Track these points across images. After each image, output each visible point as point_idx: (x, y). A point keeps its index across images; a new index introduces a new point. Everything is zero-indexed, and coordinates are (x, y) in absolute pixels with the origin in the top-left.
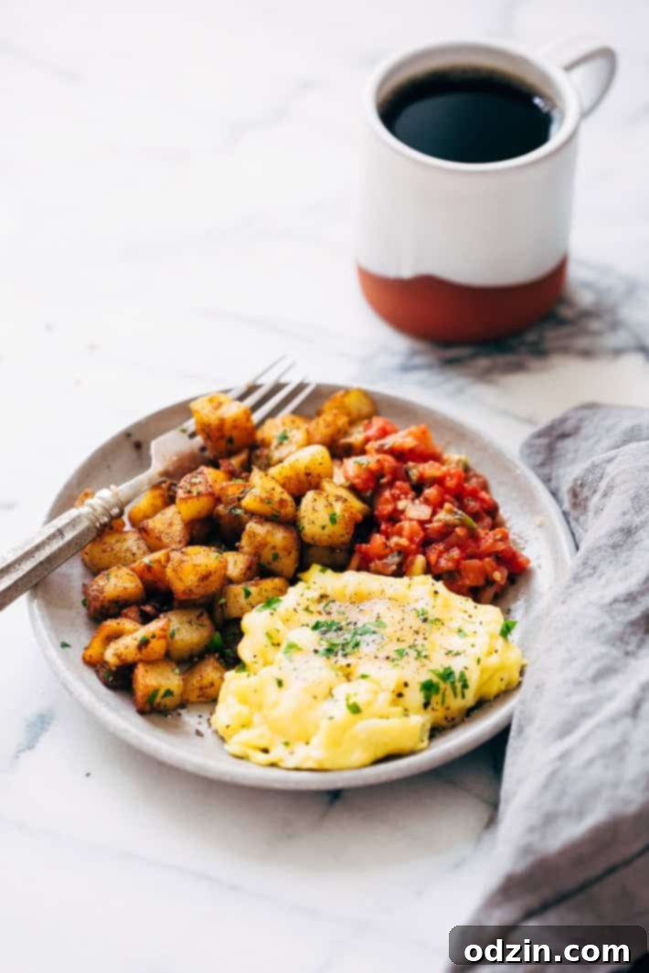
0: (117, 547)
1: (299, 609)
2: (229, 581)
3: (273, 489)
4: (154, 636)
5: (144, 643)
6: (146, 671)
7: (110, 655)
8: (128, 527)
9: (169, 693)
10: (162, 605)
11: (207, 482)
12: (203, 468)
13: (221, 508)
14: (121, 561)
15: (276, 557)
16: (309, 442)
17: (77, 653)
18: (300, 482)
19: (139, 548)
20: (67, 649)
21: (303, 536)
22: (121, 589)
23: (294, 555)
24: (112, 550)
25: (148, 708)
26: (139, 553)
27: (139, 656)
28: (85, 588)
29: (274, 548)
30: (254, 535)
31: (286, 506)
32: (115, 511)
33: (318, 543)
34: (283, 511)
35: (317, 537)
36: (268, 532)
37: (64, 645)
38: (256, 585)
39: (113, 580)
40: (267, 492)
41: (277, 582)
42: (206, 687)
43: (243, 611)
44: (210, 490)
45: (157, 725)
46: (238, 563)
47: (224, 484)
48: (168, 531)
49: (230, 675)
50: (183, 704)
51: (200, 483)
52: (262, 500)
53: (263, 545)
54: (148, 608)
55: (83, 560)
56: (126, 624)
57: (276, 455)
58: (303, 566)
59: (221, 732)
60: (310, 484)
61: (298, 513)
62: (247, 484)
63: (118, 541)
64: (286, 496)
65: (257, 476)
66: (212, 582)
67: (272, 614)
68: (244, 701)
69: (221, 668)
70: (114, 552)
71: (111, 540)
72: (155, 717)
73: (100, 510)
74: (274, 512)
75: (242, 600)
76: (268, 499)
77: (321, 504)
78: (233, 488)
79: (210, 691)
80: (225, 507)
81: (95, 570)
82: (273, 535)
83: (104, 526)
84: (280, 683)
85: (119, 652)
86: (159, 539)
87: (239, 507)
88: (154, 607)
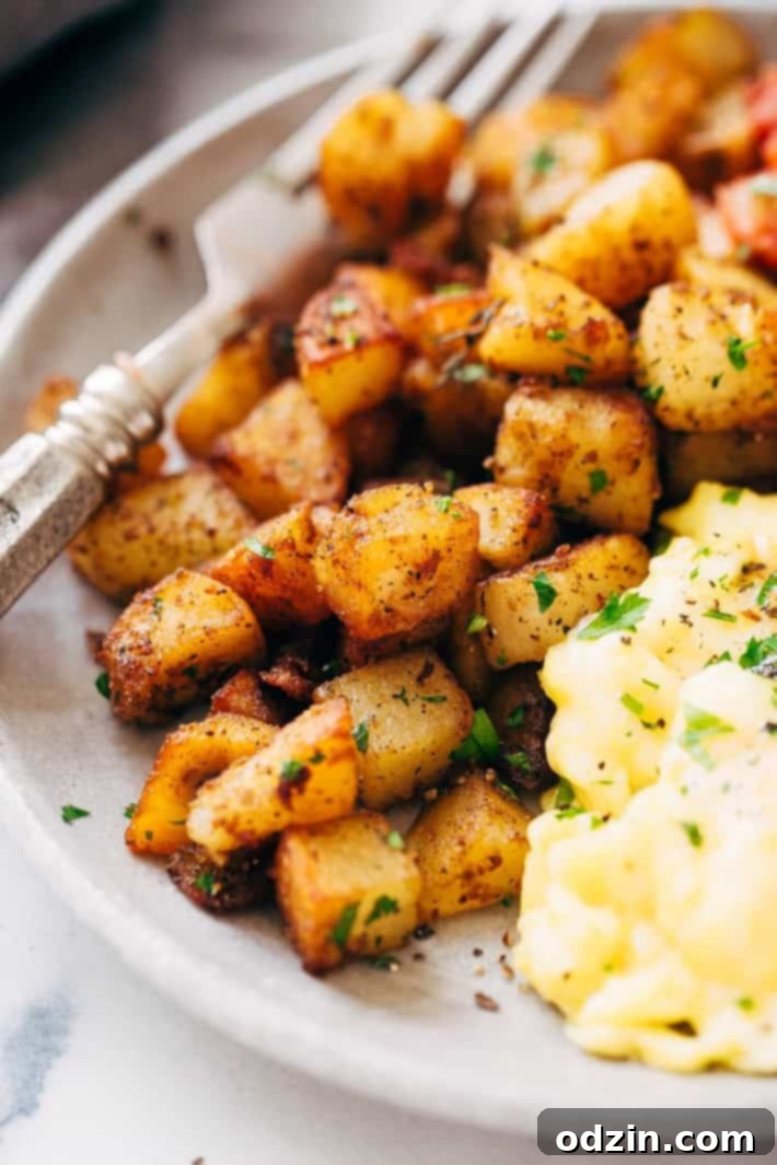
0: (162, 519)
1: (695, 614)
2: (486, 567)
3: (562, 298)
4: (318, 757)
5: (294, 782)
6: (315, 855)
7: (206, 824)
8: (175, 462)
9: (385, 906)
10: (317, 662)
11: (372, 307)
12: (348, 274)
13: (420, 371)
14: (184, 557)
15: (600, 481)
16: (616, 159)
17: (108, 828)
18: (624, 268)
19: (222, 514)
20: (79, 822)
21: (659, 411)
22: (199, 633)
23: (647, 467)
24: (152, 530)
25: (334, 955)
26: (225, 528)
27: (286, 818)
28: (97, 644)
29: (592, 457)
30: (529, 432)
31: (607, 338)
32: (144, 422)
33: (704, 426)
34: (599, 355)
35: (700, 412)
36: (569, 416)
37: (73, 814)
38: (563, 566)
39: (172, 615)
40: (546, 309)
41: (616, 548)
42: (481, 871)
43: (541, 644)
44: (387, 328)
45: (364, 998)
46: (502, 513)
47: (421, 305)
48: (290, 454)
49: (545, 826)
50: (425, 927)
51: (356, 313)
52: (538, 334)
53: (562, 454)
54: (281, 677)
55: (77, 569)
56: (230, 729)
57: (534, 207)
58: (673, 494)
59: (548, 993)
60: (648, 268)
61: (638, 352)
62: (482, 295)
63: (162, 504)
64: (599, 313)
65: (506, 270)
66: (445, 578)
67: (627, 641)
68: (594, 894)
69: (514, 813)
70: (160, 533)
71: (143, 503)
72: (355, 976)
73: (100, 427)
74: (577, 361)
75: (534, 615)
76: (555, 327)
77: (696, 320)
78: (445, 312)
79: (495, 880)
80: (436, 366)
81: (114, 588)
82: (583, 422)
83: (118, 468)
84: (695, 835)
85: (228, 815)
86: (271, 479)
87: (474, 359)
88: (296, 669)
